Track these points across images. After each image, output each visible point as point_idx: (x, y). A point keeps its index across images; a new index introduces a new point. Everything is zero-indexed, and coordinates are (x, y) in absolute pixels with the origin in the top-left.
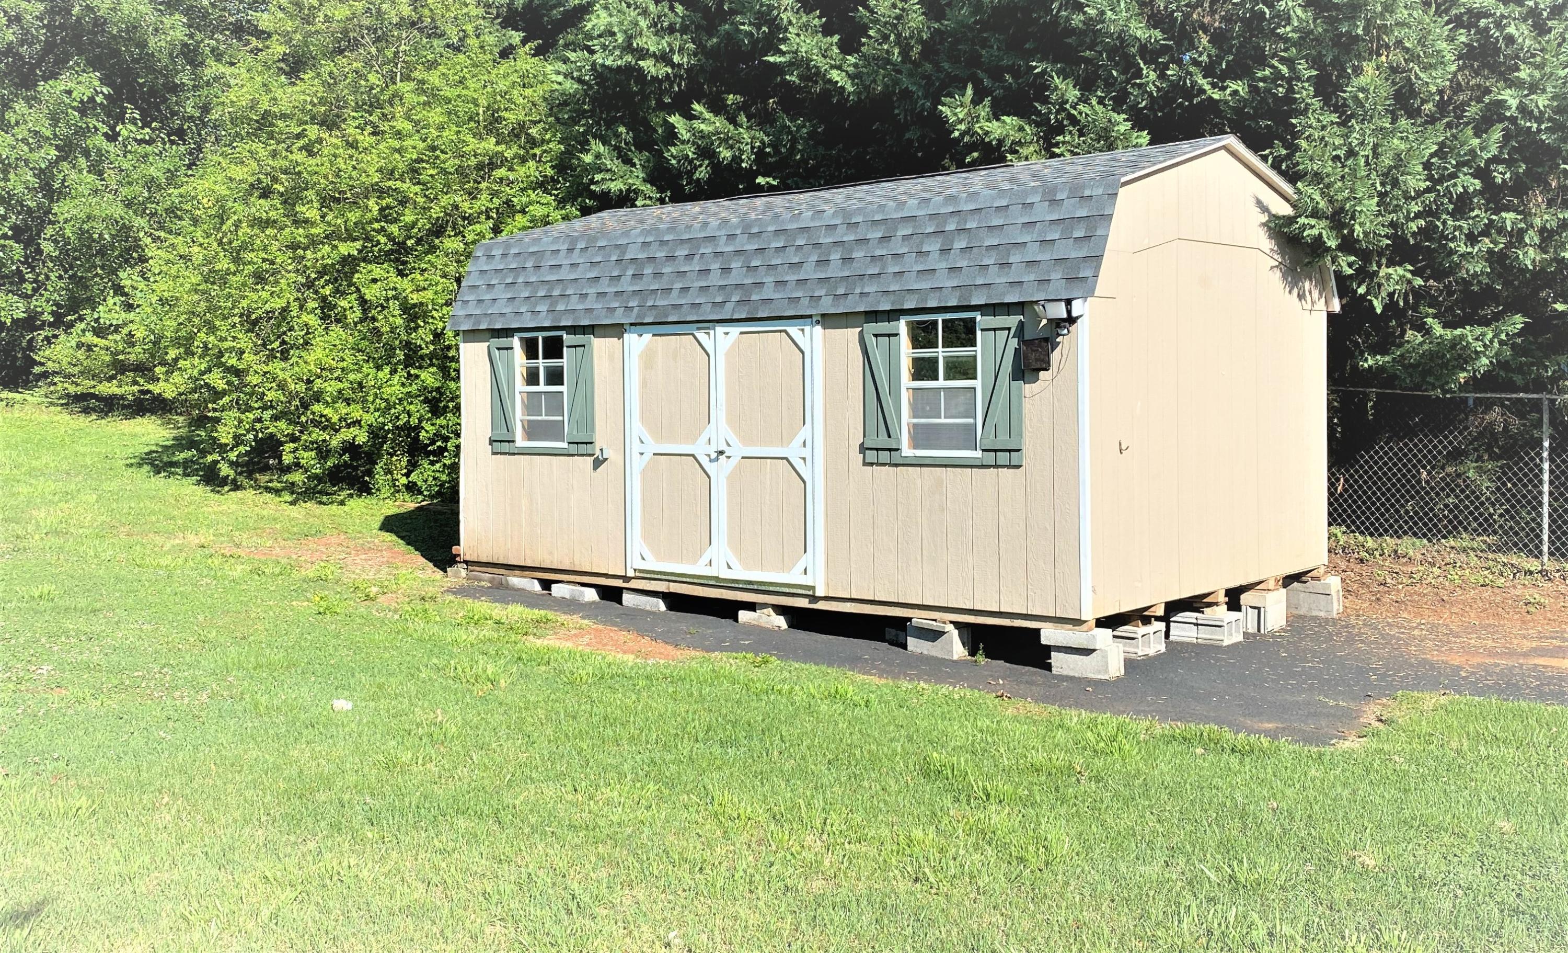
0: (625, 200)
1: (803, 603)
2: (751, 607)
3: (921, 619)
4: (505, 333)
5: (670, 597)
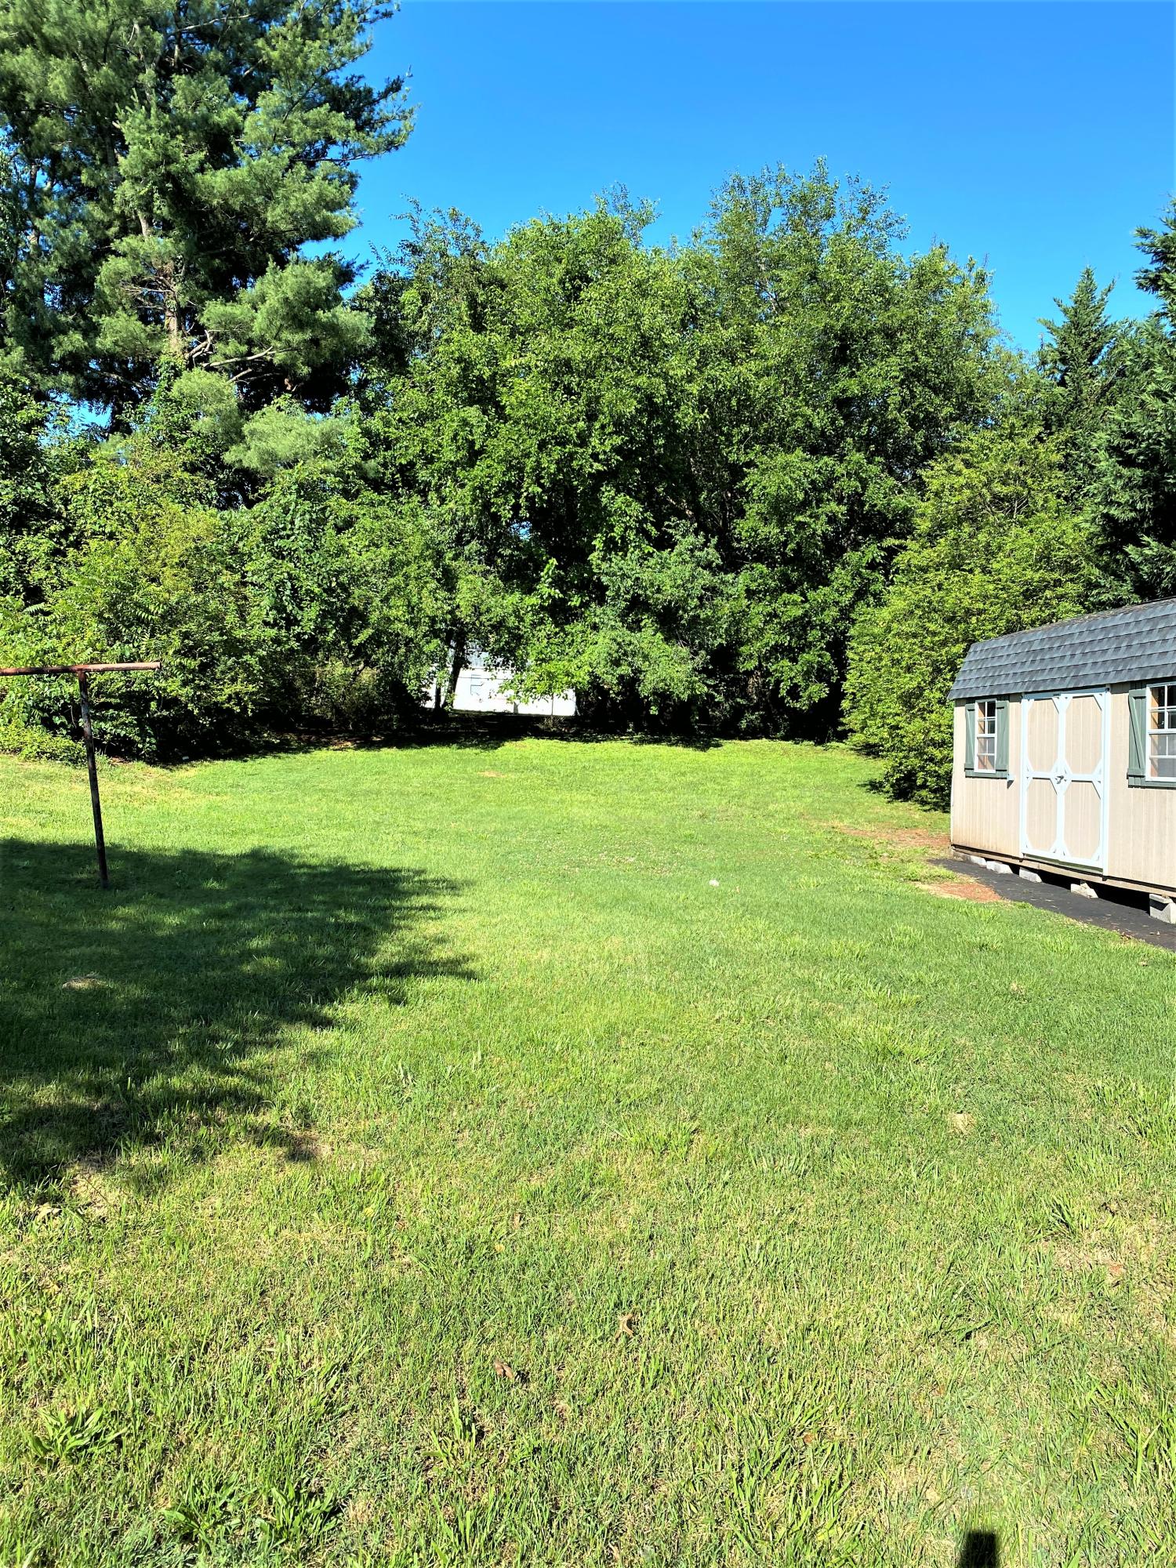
0: (1117, 604)
1: (1099, 880)
2: (1078, 882)
3: (1155, 894)
4: (971, 700)
5: (1041, 873)
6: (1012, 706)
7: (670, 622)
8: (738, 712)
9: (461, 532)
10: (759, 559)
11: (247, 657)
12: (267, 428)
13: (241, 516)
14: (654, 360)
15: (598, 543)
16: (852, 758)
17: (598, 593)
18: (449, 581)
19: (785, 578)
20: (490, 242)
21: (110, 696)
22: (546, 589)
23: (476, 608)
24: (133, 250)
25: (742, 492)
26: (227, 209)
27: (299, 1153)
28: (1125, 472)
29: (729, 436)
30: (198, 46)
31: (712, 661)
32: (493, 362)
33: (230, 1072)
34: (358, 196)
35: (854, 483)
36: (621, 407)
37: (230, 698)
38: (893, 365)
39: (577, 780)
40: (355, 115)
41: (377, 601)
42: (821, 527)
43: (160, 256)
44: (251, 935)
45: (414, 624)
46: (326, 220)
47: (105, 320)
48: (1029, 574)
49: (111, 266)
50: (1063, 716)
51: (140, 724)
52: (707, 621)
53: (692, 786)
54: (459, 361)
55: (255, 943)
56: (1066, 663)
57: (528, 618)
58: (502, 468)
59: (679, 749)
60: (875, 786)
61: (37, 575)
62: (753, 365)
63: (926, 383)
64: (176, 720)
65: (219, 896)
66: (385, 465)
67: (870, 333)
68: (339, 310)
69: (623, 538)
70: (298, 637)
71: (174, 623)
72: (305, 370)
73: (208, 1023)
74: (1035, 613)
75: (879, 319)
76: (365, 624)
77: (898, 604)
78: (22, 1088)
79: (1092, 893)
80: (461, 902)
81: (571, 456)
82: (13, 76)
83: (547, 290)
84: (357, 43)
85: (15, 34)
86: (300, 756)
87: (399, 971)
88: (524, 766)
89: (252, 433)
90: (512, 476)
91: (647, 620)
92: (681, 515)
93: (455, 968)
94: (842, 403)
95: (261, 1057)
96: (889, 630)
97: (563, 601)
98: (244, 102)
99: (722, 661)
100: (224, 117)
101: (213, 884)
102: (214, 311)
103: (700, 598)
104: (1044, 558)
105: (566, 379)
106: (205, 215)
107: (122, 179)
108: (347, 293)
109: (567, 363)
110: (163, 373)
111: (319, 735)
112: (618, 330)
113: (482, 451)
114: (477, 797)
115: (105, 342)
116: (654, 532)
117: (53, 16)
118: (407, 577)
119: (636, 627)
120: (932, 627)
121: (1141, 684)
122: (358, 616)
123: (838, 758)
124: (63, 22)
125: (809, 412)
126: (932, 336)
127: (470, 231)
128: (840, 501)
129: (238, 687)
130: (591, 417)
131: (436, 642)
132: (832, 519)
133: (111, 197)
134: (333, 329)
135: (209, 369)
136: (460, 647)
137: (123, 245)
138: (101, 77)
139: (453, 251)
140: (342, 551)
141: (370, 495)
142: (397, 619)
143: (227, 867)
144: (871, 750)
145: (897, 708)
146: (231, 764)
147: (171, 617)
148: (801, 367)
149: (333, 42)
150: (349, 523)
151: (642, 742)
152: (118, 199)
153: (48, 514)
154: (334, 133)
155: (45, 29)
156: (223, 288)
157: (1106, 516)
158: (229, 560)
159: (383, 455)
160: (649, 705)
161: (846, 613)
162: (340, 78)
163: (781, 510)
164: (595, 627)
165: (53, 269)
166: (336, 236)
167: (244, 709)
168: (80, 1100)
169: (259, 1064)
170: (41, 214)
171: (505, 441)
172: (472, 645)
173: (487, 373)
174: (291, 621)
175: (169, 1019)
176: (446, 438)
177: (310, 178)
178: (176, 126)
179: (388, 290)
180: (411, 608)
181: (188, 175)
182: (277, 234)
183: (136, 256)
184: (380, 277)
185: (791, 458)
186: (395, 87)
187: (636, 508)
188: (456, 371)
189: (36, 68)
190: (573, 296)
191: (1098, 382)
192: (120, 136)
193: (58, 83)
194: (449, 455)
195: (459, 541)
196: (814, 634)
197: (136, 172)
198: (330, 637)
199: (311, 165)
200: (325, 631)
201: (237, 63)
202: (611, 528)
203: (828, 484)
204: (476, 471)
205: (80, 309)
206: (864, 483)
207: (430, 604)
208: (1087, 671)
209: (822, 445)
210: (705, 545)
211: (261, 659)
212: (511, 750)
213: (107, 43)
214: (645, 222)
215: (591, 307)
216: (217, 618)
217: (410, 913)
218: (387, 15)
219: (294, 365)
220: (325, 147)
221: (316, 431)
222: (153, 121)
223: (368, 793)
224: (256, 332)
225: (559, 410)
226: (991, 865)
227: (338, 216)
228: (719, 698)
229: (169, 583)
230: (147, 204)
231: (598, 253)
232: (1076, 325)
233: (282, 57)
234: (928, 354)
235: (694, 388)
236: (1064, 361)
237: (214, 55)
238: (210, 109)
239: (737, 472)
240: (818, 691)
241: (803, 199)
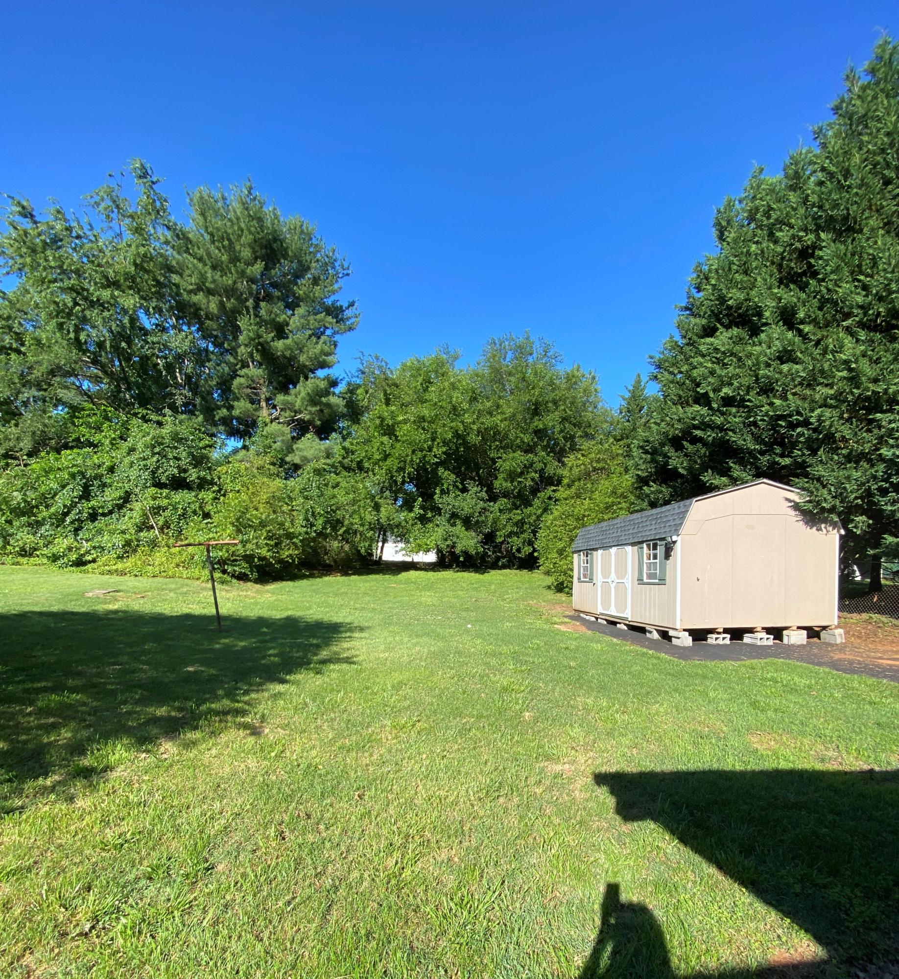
1: (627, 623)
2: (620, 623)
3: (648, 628)
4: (580, 551)
5: (606, 620)
6: (595, 553)
7: (467, 523)
8: (498, 559)
9: (383, 487)
10: (505, 497)
11: (295, 540)
12: (303, 447)
13: (291, 483)
14: (458, 415)
15: (438, 491)
16: (542, 576)
17: (438, 511)
18: (377, 507)
19: (514, 504)
20: (392, 368)
21: (238, 556)
22: (417, 510)
23: (388, 519)
24: (247, 374)
25: (495, 469)
26: (284, 357)
27: (255, 732)
28: (644, 456)
29: (490, 446)
30: (271, 290)
31: (485, 538)
32: (393, 418)
33: (238, 702)
34: (337, 351)
35: (541, 464)
36: (445, 436)
37: (287, 556)
38: (557, 416)
39: (429, 587)
40: (336, 317)
41: (347, 517)
42: (529, 483)
43: (257, 376)
44: (270, 648)
45: (362, 525)
46: (324, 361)
47: (236, 403)
48: (607, 499)
49: (237, 381)
50: (613, 557)
51: (251, 567)
52: (483, 522)
53: (476, 589)
54: (379, 417)
55: (271, 652)
56: (615, 535)
57: (410, 522)
58: (397, 461)
59: (473, 574)
60: (549, 587)
61: (208, 508)
62: (499, 417)
63: (570, 423)
64: (266, 565)
65: (265, 634)
66: (351, 461)
67: (547, 402)
68: (331, 397)
69: (448, 489)
70: (315, 531)
71: (264, 527)
72: (319, 423)
73: (237, 683)
74: (610, 515)
75: (552, 396)
76: (343, 526)
77: (556, 513)
78: (151, 710)
79: (626, 628)
80: (363, 635)
81: (425, 456)
82: (195, 304)
83: (416, 387)
84: (336, 286)
85: (195, 287)
86: (318, 580)
87: (324, 662)
88: (408, 582)
89: (297, 449)
90: (402, 465)
91: (458, 522)
92: (472, 479)
93: (348, 661)
94: (537, 432)
95: (253, 695)
96: (552, 524)
97: (425, 515)
98: (290, 312)
99: (489, 538)
100: (282, 318)
101: (265, 630)
102: (280, 398)
103: (480, 513)
104: (614, 493)
105: (423, 424)
106: (275, 359)
107: (239, 346)
108: (337, 390)
109: (423, 418)
110: (260, 424)
111: (327, 571)
112: (444, 404)
113: (389, 454)
114: (386, 594)
115: (236, 412)
116: (460, 486)
117: (210, 279)
118: (359, 506)
119: (454, 525)
120: (569, 522)
121: (642, 542)
122: (340, 522)
123: (537, 577)
124: (214, 281)
125: (522, 435)
126: (572, 403)
127: (383, 364)
128: (536, 472)
129: (290, 552)
130: (433, 440)
131: (372, 532)
132: (533, 479)
133: (237, 353)
134: (328, 405)
135: (279, 423)
136: (384, 534)
137: (242, 372)
138: (230, 304)
139: (377, 372)
140: (334, 496)
141: (345, 473)
142: (356, 523)
143: (273, 623)
144: (548, 573)
145: (556, 555)
146: (290, 583)
147: (263, 524)
148: (519, 417)
149: (325, 287)
150: (337, 485)
151: (458, 571)
152: (239, 354)
153: (212, 483)
154: (327, 325)
155: (207, 284)
156: (284, 388)
157: (638, 475)
158: (287, 500)
159: (351, 456)
160: (459, 556)
161: (538, 517)
162: (329, 302)
163: (512, 476)
164: (437, 525)
165: (214, 383)
166: (329, 367)
167: (294, 561)
168: (173, 714)
169: (251, 698)
170: (209, 360)
171: (400, 450)
172: (388, 534)
173: (390, 423)
174: (312, 525)
175: (222, 681)
176: (374, 450)
177: (317, 343)
178: (261, 323)
179: (352, 390)
180: (361, 519)
181: (267, 343)
182: (305, 366)
183: (248, 377)
184: (349, 384)
185: (516, 455)
186: (352, 304)
187: (453, 477)
188: (378, 422)
189: (205, 301)
190: (426, 390)
191: (643, 420)
192: (239, 327)
193: (213, 307)
194: (377, 456)
195: (382, 492)
196: (526, 527)
197: (246, 342)
198: (328, 531)
199: (319, 338)
200: (327, 529)
201: (288, 297)
202: (443, 485)
203: (531, 465)
204: (387, 463)
205: (227, 399)
206: (545, 464)
207: (370, 516)
208: (623, 538)
209: (529, 449)
210: (481, 491)
211: (301, 541)
212: (404, 575)
213: (233, 290)
214: (456, 359)
215: (433, 394)
216: (282, 524)
217: (340, 640)
218: (348, 275)
219: (314, 421)
220: (324, 330)
221: (322, 447)
222: (252, 321)
223: (342, 594)
224: (297, 408)
225: (421, 436)
226: (588, 618)
227: (329, 359)
228: (490, 553)
229: (262, 510)
230: (251, 355)
231: (436, 372)
232: (634, 397)
233: (304, 293)
234: (571, 410)
235: (475, 427)
236: (629, 412)
237: (277, 293)
238: (276, 315)
239: (494, 461)
240: (528, 550)
241: (520, 346)
